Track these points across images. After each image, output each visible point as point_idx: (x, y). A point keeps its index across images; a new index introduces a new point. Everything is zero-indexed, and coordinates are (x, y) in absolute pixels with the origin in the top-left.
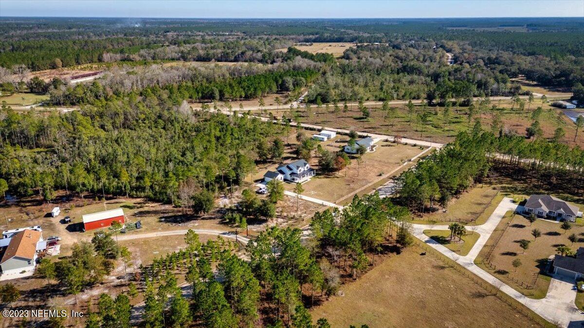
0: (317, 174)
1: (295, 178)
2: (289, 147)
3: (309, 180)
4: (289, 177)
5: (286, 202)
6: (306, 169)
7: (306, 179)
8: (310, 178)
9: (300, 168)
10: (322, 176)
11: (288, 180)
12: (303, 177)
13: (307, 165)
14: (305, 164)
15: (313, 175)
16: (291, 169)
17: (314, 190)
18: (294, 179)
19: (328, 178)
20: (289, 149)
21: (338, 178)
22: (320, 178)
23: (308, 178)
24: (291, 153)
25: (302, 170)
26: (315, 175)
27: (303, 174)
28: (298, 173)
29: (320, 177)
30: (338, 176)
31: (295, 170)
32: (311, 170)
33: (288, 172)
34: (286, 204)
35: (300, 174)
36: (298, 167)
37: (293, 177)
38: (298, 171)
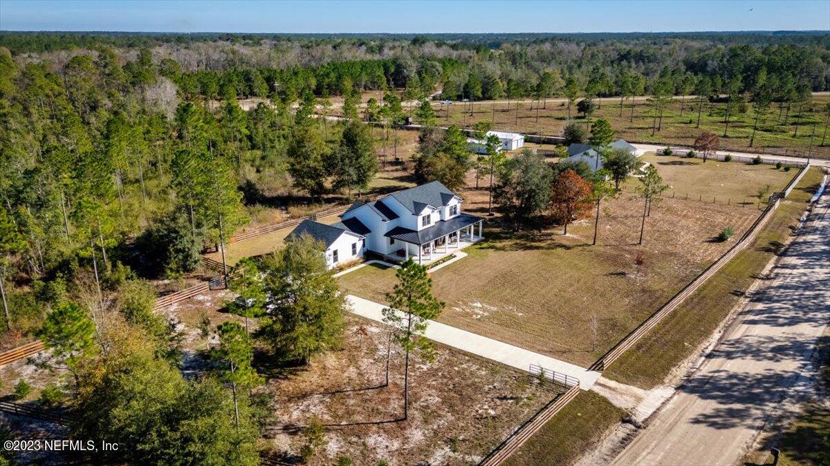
0: (488, 237)
1: (407, 246)
2: (399, 167)
3: (461, 255)
4: (384, 246)
5: (353, 360)
6: (447, 217)
7: (449, 252)
8: (464, 250)
9: (426, 211)
10: (507, 243)
11: (380, 257)
12: (437, 244)
13: (453, 202)
14: (445, 199)
15: (473, 239)
16: (390, 214)
17: (484, 295)
18: (401, 253)
19: (531, 248)
20: (397, 170)
21: (568, 248)
22: (503, 249)
23: (457, 249)
24: (401, 179)
25: (435, 218)
26: (481, 237)
27: (438, 236)
28: (420, 227)
29: (498, 244)
30: (564, 242)
31: (406, 218)
32: (466, 218)
33: (382, 226)
34: (352, 372)
35: (426, 232)
36: (418, 207)
37: (398, 244)
38: (420, 219)
